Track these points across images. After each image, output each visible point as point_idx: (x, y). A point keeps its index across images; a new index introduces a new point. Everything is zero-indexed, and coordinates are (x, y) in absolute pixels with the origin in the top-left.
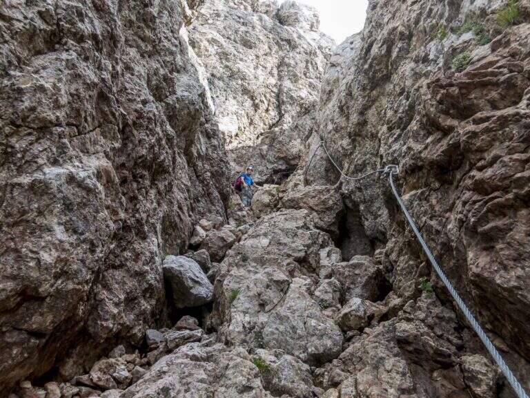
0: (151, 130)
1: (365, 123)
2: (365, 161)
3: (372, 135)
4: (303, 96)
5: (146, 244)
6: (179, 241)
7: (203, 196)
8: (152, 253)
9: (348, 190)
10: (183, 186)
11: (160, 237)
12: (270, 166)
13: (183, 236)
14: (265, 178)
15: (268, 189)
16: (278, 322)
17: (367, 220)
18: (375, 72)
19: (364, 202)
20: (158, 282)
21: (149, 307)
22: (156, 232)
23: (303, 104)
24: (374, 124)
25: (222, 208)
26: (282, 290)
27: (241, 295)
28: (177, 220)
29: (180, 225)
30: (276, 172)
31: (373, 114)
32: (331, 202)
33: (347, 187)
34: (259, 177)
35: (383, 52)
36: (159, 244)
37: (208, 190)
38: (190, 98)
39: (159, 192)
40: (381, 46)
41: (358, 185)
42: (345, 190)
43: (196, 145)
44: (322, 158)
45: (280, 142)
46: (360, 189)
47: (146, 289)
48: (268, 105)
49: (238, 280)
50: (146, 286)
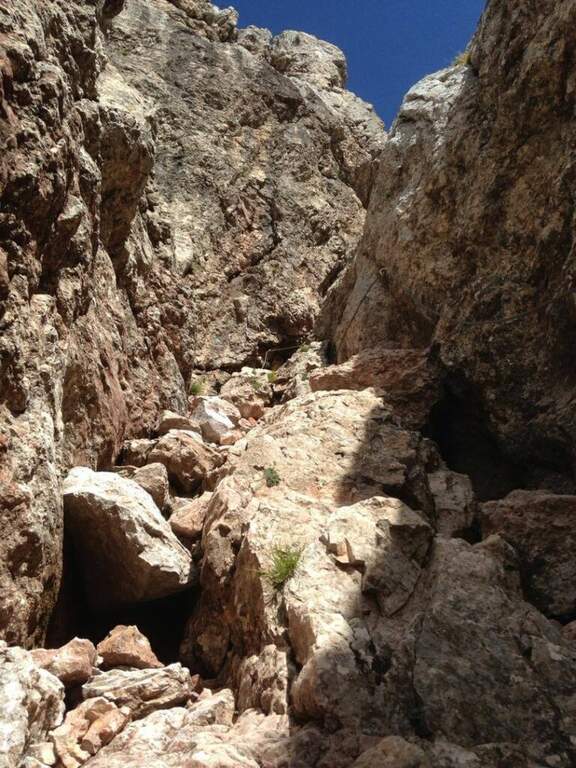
0: (49, 122)
1: (500, 215)
2: (499, 296)
3: (517, 239)
4: (318, 207)
5: (26, 424)
6: (99, 440)
7: (144, 355)
8: (40, 450)
9: (455, 360)
10: (109, 315)
11: (60, 414)
12: (254, 335)
13: (109, 428)
14: (242, 357)
15: (251, 375)
16: (445, 646)
17: (505, 421)
18: (534, 101)
19: (496, 383)
20: (51, 530)
21: (23, 601)
22: (51, 399)
23: (317, 223)
24: (522, 216)
25: (181, 388)
26: (414, 556)
27: (310, 562)
28: (97, 383)
29: (103, 399)
30: (263, 347)
31: (520, 197)
32: (420, 383)
33: (451, 355)
34: (232, 354)
35: (557, 56)
36: (56, 432)
37: (155, 345)
38: (129, 116)
39: (60, 305)
40: (552, 44)
41: (480, 348)
42: (447, 359)
43: (133, 240)
44: (380, 304)
45: (272, 291)
46: (485, 356)
47: (19, 547)
48: (252, 218)
49: (287, 524)
50: (22, 540)
